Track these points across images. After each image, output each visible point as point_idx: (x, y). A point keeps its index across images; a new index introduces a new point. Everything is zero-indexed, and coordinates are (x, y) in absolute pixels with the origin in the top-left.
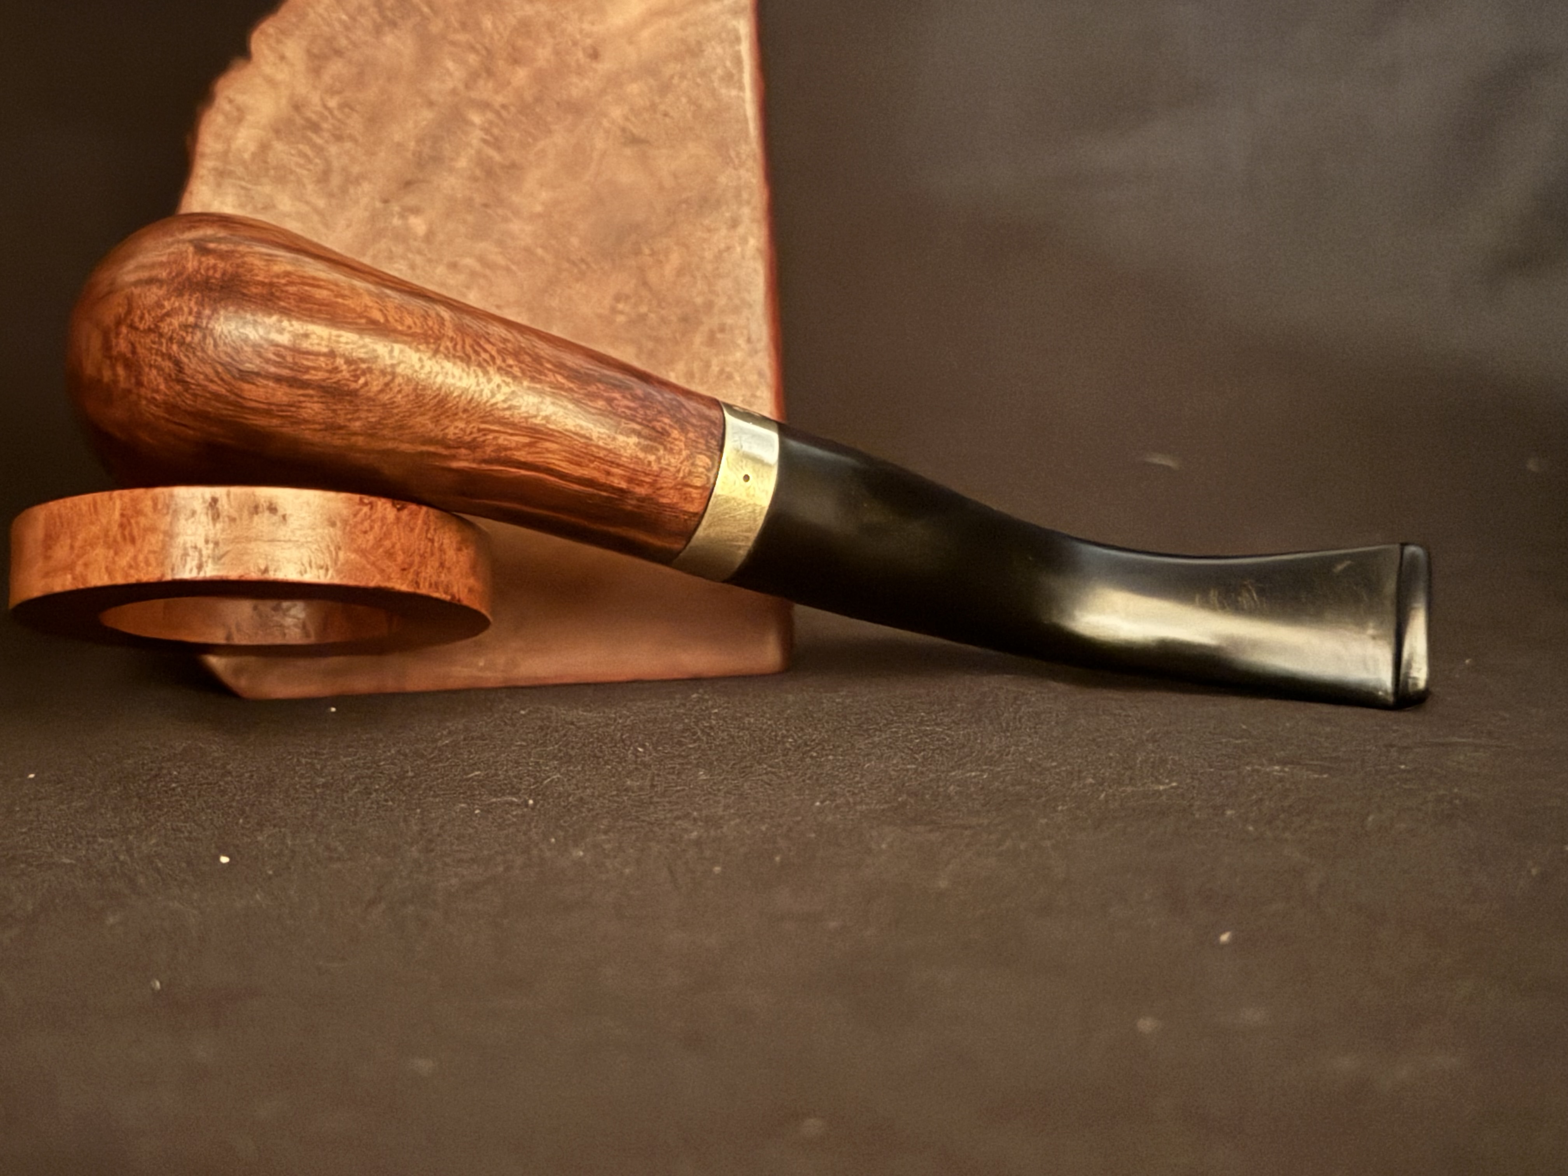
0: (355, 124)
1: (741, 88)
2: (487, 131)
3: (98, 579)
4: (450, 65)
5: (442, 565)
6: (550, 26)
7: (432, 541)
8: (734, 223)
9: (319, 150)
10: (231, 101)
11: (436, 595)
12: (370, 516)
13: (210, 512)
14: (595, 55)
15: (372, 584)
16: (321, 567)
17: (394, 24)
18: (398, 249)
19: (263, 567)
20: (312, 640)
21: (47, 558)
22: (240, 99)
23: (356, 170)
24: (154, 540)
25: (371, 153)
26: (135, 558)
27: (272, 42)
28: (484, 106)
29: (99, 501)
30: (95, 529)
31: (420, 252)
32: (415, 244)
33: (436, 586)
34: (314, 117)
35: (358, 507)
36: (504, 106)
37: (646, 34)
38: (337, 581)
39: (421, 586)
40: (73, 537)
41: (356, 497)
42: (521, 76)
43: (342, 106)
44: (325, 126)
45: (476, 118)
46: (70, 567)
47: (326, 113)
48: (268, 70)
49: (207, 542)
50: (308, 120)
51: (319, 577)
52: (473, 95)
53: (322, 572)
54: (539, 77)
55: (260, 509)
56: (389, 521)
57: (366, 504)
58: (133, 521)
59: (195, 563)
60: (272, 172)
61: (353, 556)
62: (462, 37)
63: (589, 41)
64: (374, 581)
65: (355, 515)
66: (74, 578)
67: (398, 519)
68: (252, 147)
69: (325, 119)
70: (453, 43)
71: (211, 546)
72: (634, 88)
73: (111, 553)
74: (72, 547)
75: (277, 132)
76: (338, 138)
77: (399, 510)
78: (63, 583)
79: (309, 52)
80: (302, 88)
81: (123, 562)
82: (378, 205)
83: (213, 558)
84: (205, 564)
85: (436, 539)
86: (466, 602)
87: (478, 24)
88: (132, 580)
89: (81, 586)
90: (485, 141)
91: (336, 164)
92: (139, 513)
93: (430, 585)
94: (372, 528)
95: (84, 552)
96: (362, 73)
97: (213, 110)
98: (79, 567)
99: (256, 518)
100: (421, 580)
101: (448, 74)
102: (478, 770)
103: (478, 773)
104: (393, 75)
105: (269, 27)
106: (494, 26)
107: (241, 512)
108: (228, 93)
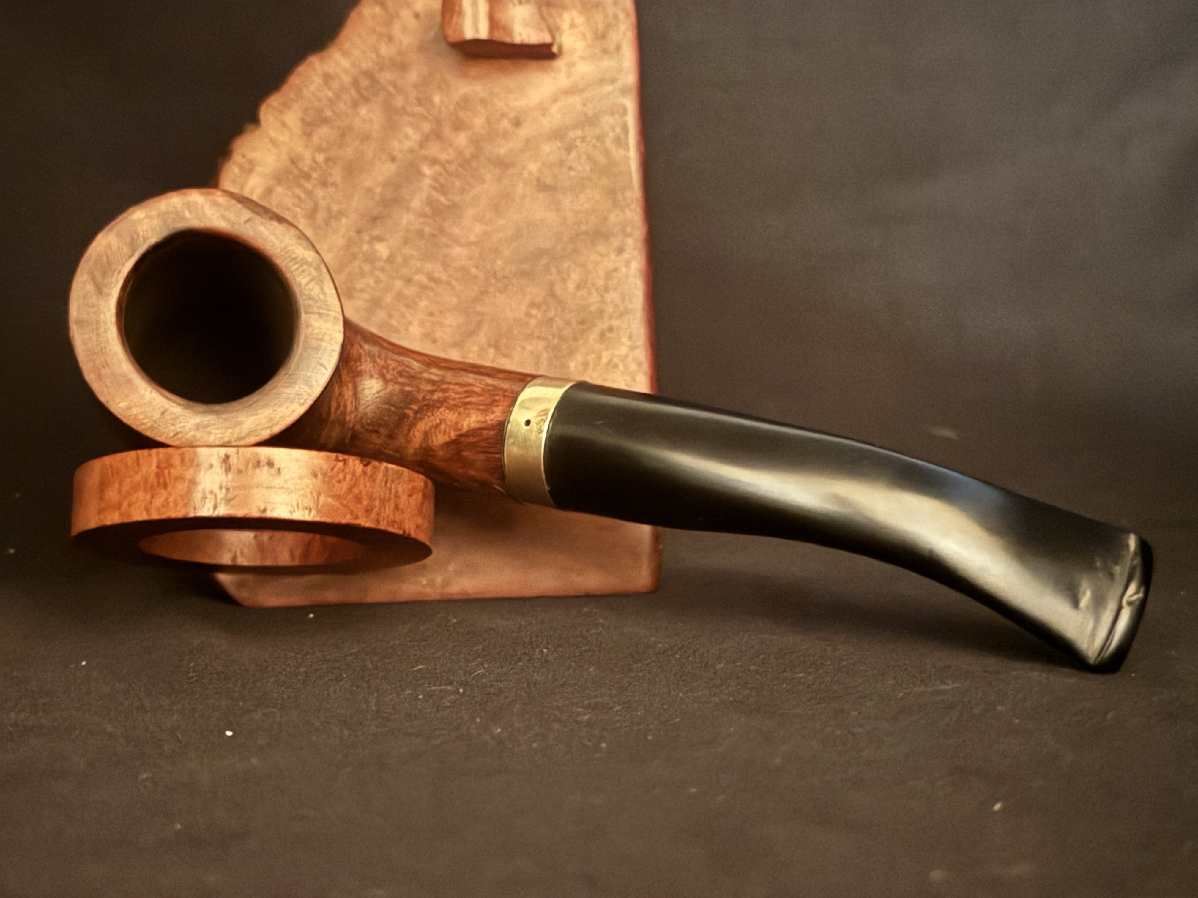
0: (337, 175)
1: (627, 149)
2: (435, 180)
3: (139, 515)
4: (409, 130)
5: (397, 508)
6: (484, 102)
7: (390, 489)
8: (620, 251)
9: (310, 194)
10: (243, 156)
11: (391, 529)
12: (343, 470)
13: (224, 466)
14: (517, 123)
15: (344, 521)
16: (306, 508)
17: (367, 100)
18: (367, 268)
19: (262, 508)
20: (296, 563)
21: (101, 498)
22: (253, 155)
23: (335, 208)
24: (181, 487)
25: (348, 196)
26: (167, 499)
27: (276, 114)
28: (434, 161)
29: (140, 456)
30: (137, 478)
31: (382, 270)
32: (380, 264)
33: (392, 523)
34: (306, 169)
35: (335, 463)
36: (448, 162)
37: (555, 109)
38: (317, 519)
39: (381, 523)
40: (121, 483)
41: (333, 455)
42: (462, 139)
43: (328, 160)
44: (313, 174)
45: (427, 170)
46: (119, 506)
47: (315, 165)
48: (272, 134)
49: (221, 488)
50: (301, 171)
51: (304, 516)
52: (424, 152)
53: (307, 512)
54: (475, 140)
55: (262, 464)
56: (357, 474)
57: (341, 461)
58: (166, 472)
59: (212, 503)
61: (330, 500)
62: (417, 109)
63: (512, 115)
64: (347, 519)
65: (332, 469)
66: (121, 515)
67: (364, 473)
68: (259, 191)
69: (314, 170)
70: (413, 115)
71: (224, 491)
72: (546, 148)
73: (149, 496)
74: (119, 491)
75: (278, 179)
76: (324, 184)
77: (366, 465)
78: (113, 518)
79: (303, 120)
80: (299, 148)
81: (158, 502)
82: (353, 234)
83: (226, 500)
84: (219, 505)
85: (393, 487)
86: (413, 535)
87: (430, 101)
88: (164, 516)
89: (126, 520)
90: (433, 187)
91: (322, 203)
92: (170, 465)
93: (388, 524)
94: (345, 479)
95: (128, 493)
96: (343, 135)
97: (231, 163)
98: (125, 506)
99: (258, 470)
100: (381, 519)
101: (407, 137)
102: (421, 664)
103: (421, 667)
104: (366, 138)
105: (274, 101)
106: (442, 101)
107: (247, 466)
108: (242, 151)
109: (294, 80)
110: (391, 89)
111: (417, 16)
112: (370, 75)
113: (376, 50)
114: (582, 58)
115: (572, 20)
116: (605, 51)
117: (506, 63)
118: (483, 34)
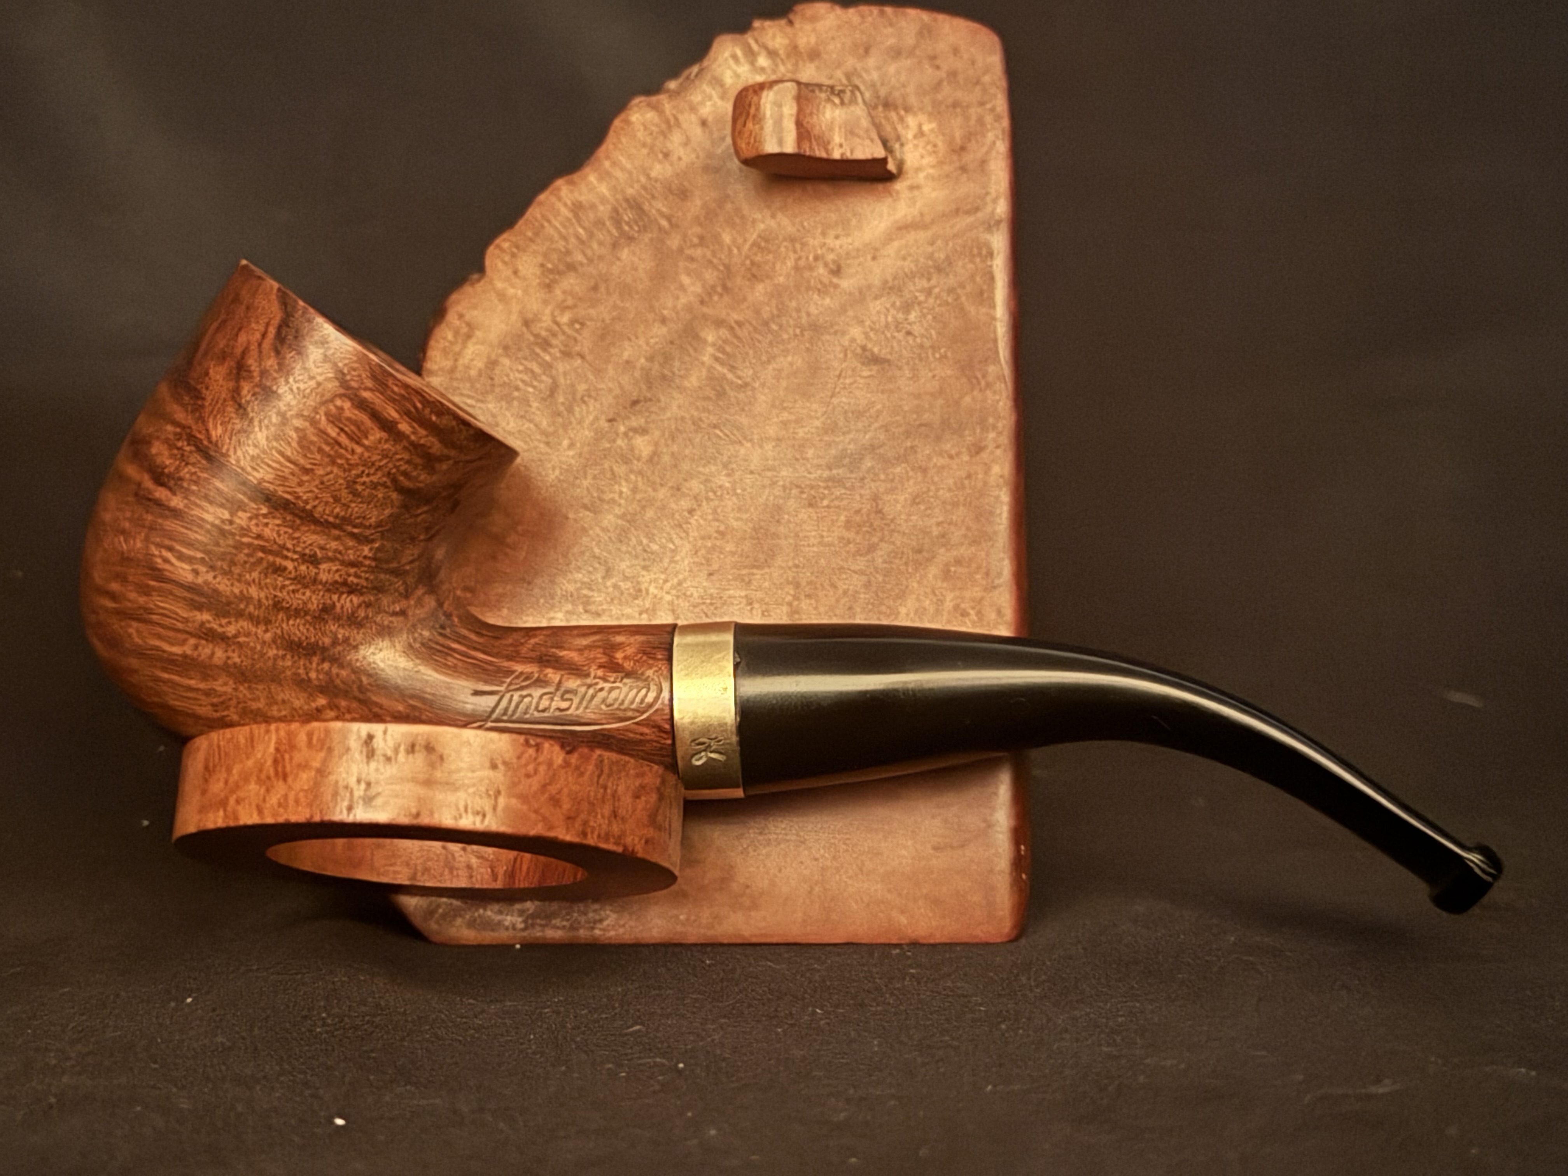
0: (585, 343)
1: (993, 306)
2: (721, 350)
3: (249, 817)
4: (686, 280)
5: (615, 814)
6: (794, 241)
7: (605, 788)
8: (977, 449)
9: (547, 367)
10: (461, 316)
11: (605, 846)
12: (536, 759)
13: (365, 750)
14: (837, 271)
15: (532, 833)
16: (478, 813)
17: (631, 239)
18: (621, 470)
19: (414, 811)
21: (204, 792)
22: (473, 315)
23: (582, 388)
24: (305, 778)
25: (598, 372)
26: (286, 796)
27: (507, 258)
28: (719, 323)
29: (256, 733)
30: (250, 763)
31: (640, 473)
32: (637, 465)
33: (607, 837)
34: (544, 333)
35: (522, 748)
36: (739, 324)
37: (892, 249)
38: (494, 829)
39: (589, 836)
40: (229, 770)
41: (521, 738)
42: (759, 292)
43: (572, 322)
44: (554, 342)
45: (710, 336)
46: (224, 803)
47: (556, 328)
48: (499, 285)
49: (359, 781)
50: (537, 336)
51: (474, 823)
52: (707, 309)
53: (478, 819)
54: (778, 293)
55: (417, 748)
56: (555, 766)
57: (532, 746)
58: (287, 756)
59: (346, 804)
60: (497, 390)
61: (514, 801)
62: (698, 252)
63: (831, 257)
64: (536, 829)
65: (519, 757)
66: (226, 816)
67: (567, 764)
68: (479, 364)
69: (554, 335)
70: (692, 259)
71: (363, 786)
72: (876, 306)
73: (263, 791)
74: (226, 782)
75: (506, 348)
76: (567, 354)
77: (569, 753)
78: (216, 820)
79: (542, 265)
80: (534, 304)
81: (273, 800)
82: (603, 424)
83: (364, 800)
84: (355, 805)
85: (610, 784)
86: (640, 855)
87: (717, 239)
88: (281, 820)
89: (232, 824)
90: (717, 359)
91: (562, 382)
92: (292, 747)
93: (599, 836)
94: (536, 771)
95: (237, 787)
96: (595, 288)
97: (443, 326)
98: (231, 803)
99: (411, 756)
100: (589, 830)
101: (684, 289)
104: (626, 291)
105: (505, 241)
106: (734, 241)
107: (396, 751)
108: (459, 308)
109: (534, 212)
110: (664, 223)
111: (704, 123)
112: (635, 205)
113: (645, 170)
114: (932, 179)
115: (920, 126)
116: (963, 169)
117: (825, 188)
118: (790, 147)
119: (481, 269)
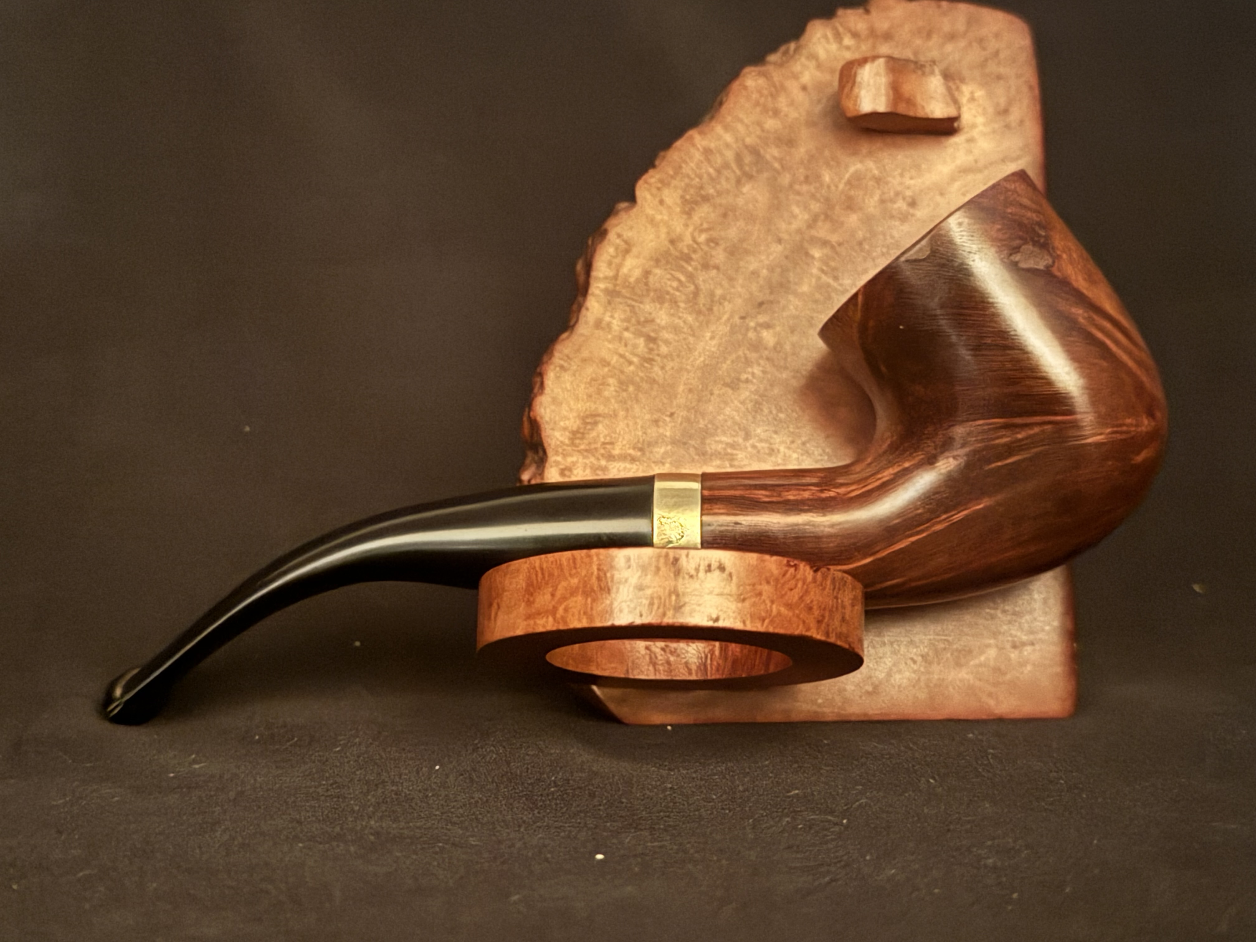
0: (719, 256)
2: (825, 263)
3: (578, 622)
4: (796, 210)
5: (843, 620)
6: (878, 180)
7: (836, 598)
9: (691, 277)
10: (619, 236)
11: (839, 643)
12: (795, 577)
13: (672, 570)
14: (913, 204)
15: (797, 632)
16: (759, 618)
17: (750, 177)
18: (753, 356)
19: (714, 616)
21: (529, 603)
22: (627, 234)
23: (719, 292)
24: (626, 591)
25: (731, 279)
26: (611, 604)
27: (654, 191)
28: (825, 243)
29: (578, 558)
30: (575, 581)
31: (768, 359)
32: (766, 352)
33: (839, 636)
34: (686, 250)
35: (787, 568)
36: (840, 244)
37: (954, 187)
38: (771, 630)
39: (830, 635)
40: (554, 586)
41: (785, 560)
42: (853, 219)
43: (710, 240)
44: (694, 256)
45: (817, 253)
46: (551, 611)
47: (695, 246)
48: (649, 212)
49: (670, 594)
50: (681, 252)
51: (757, 626)
52: (813, 232)
53: (760, 622)
54: (868, 220)
55: (713, 567)
56: (808, 581)
57: (792, 566)
58: (608, 575)
60: (652, 294)
61: (782, 609)
62: (805, 188)
63: (908, 193)
64: (798, 630)
65: (784, 575)
67: (814, 580)
68: (637, 273)
69: (695, 251)
70: (798, 193)
71: (673, 597)
73: (589, 601)
74: (553, 595)
75: (657, 261)
76: (706, 266)
77: (816, 571)
78: (546, 625)
79: (682, 197)
80: (678, 226)
81: (601, 608)
82: (737, 320)
83: (676, 608)
84: (668, 613)
85: (839, 596)
86: (857, 650)
87: (818, 177)
88: (607, 624)
89: (562, 627)
90: (822, 271)
91: (702, 286)
92: (613, 568)
93: (836, 636)
94: (796, 585)
95: (564, 599)
96: (725, 215)
97: (606, 242)
98: (561, 611)
99: (708, 574)
100: (831, 630)
101: (795, 217)
102: (797, 789)
103: (797, 792)
104: (751, 218)
105: (652, 178)
106: (832, 180)
107: (697, 570)
108: (618, 229)
110: (777, 165)
111: (804, 88)
112: (755, 151)
113: (759, 124)
114: (984, 134)
115: (972, 93)
116: (1008, 127)
117: (900, 140)
118: (882, 107)
119: (632, 199)
